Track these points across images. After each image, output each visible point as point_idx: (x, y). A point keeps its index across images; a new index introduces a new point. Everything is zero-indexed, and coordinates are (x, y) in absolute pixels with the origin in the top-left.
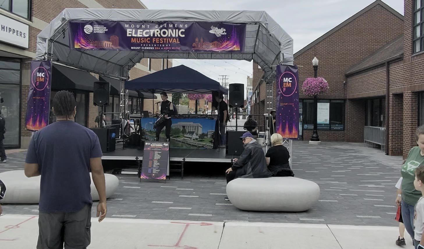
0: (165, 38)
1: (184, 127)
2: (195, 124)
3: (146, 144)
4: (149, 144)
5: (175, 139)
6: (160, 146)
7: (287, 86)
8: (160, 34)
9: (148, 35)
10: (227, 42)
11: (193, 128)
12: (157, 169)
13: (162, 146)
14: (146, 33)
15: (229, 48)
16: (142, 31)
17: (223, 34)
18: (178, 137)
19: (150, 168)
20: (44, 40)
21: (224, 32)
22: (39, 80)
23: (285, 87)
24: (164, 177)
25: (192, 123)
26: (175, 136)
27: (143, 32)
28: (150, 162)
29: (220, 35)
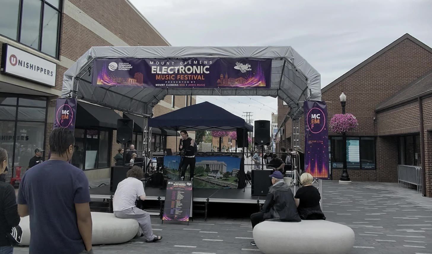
0: (190, 74)
1: (208, 165)
2: (220, 163)
3: (169, 183)
4: (172, 183)
5: (198, 178)
6: (183, 185)
7: (315, 123)
8: (184, 70)
9: (172, 72)
10: (252, 78)
11: (217, 166)
12: (179, 210)
13: (185, 185)
14: (171, 70)
15: (254, 84)
16: (166, 67)
17: (249, 70)
18: (201, 175)
19: (172, 209)
20: (70, 77)
21: (249, 68)
22: (64, 118)
23: (313, 124)
24: (187, 218)
25: (216, 162)
26: (198, 175)
27: (167, 69)
28: (173, 202)
29: (245, 71)
